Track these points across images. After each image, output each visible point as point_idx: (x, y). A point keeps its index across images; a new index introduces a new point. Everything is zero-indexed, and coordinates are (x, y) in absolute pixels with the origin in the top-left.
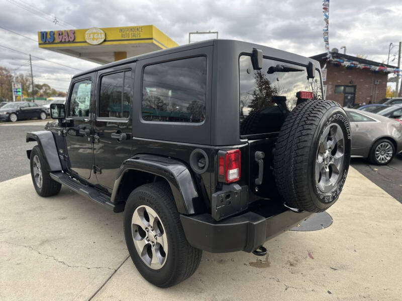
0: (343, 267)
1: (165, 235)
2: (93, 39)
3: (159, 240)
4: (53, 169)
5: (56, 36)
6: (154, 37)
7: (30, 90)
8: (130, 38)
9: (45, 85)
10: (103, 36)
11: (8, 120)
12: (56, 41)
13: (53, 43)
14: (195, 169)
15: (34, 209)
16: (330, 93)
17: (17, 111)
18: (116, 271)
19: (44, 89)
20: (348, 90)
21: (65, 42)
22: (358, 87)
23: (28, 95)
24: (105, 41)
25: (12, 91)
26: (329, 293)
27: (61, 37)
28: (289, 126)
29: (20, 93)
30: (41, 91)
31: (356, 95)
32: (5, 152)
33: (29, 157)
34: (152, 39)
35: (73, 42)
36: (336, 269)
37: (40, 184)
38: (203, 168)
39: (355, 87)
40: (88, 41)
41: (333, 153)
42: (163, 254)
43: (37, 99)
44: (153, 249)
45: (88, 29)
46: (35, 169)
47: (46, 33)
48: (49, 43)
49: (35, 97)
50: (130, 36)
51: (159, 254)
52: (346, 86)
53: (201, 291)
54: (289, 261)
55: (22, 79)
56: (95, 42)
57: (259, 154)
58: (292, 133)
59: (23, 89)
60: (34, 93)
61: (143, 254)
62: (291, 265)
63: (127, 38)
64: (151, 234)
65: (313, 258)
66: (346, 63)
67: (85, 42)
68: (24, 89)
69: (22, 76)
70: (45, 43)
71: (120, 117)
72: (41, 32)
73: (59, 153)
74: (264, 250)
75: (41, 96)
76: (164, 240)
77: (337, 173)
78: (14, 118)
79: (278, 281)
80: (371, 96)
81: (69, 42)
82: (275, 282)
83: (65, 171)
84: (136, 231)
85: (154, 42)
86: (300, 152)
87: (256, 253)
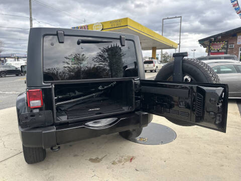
2: (97, 29)
6: (128, 24)
8: (116, 26)
10: (102, 27)
18: (21, 152)
34: (127, 26)
36: (137, 170)
47: (75, 28)
65: (131, 162)
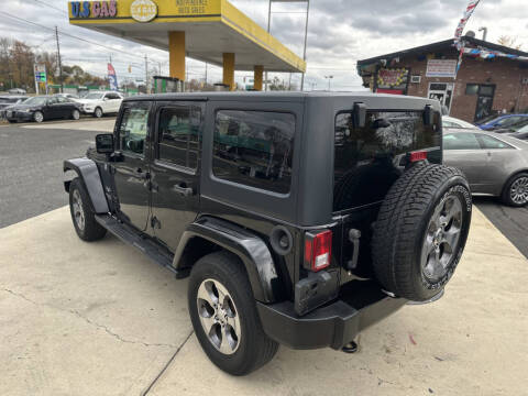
0: (451, 358)
1: (237, 318)
2: (141, 14)
3: (231, 322)
4: (98, 211)
5: (92, 9)
6: (222, 12)
7: (57, 75)
8: (191, 14)
9: (75, 67)
10: (155, 11)
11: (32, 120)
12: (92, 16)
13: (88, 18)
14: (276, 249)
15: (77, 259)
16: (459, 94)
17: (44, 108)
18: (179, 350)
19: (75, 73)
20: (484, 90)
21: (104, 18)
22: (498, 87)
23: (55, 80)
24: (157, 17)
25: (33, 75)
26: (431, 391)
27: (98, 10)
28: (393, 201)
29: (44, 79)
30: (72, 76)
31: (495, 99)
32: (33, 171)
33: (67, 189)
34: (220, 15)
35: (115, 17)
36: (440, 360)
37: (81, 224)
38: (286, 248)
39: (494, 86)
40: (134, 16)
41: (447, 228)
42: (235, 338)
43: (67, 87)
44: (223, 330)
46: (75, 206)
47: (79, 4)
48: (83, 18)
49: (64, 84)
50: (191, 11)
51: (230, 338)
52: (481, 85)
53: (278, 381)
54: (385, 346)
55: (47, 59)
56: (144, 19)
57: (355, 232)
58: (397, 211)
59: (48, 72)
60: (62, 79)
61: (211, 334)
62: (388, 351)
63: (187, 14)
64: (221, 313)
65: (414, 343)
66: (485, 54)
67: (131, 18)
68: (50, 73)
69: (46, 55)
70: (77, 18)
71: (185, 165)
72: (73, 3)
73: (105, 191)
74: (354, 345)
75: (72, 82)
76: (236, 323)
77: (449, 253)
78: (39, 117)
79: (371, 373)
80: (515, 101)
81: (109, 17)
82: (367, 374)
83: (114, 213)
84: (203, 306)
85: (223, 20)
86: (405, 236)
87: (345, 349)
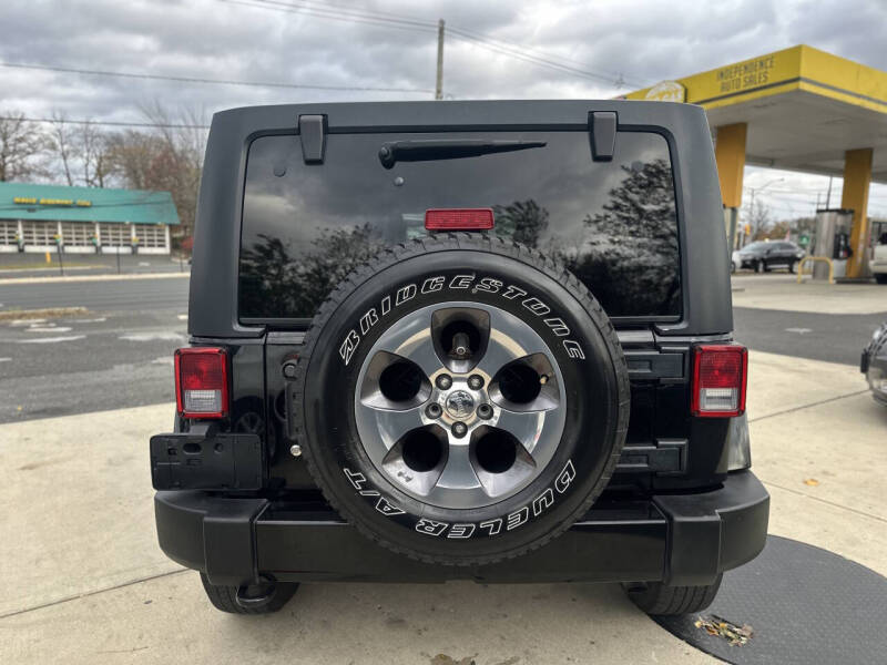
6: (803, 73)
8: (742, 89)
10: (681, 96)
34: (797, 79)
45: (649, 89)
50: (742, 83)
63: (735, 91)
85: (804, 86)
